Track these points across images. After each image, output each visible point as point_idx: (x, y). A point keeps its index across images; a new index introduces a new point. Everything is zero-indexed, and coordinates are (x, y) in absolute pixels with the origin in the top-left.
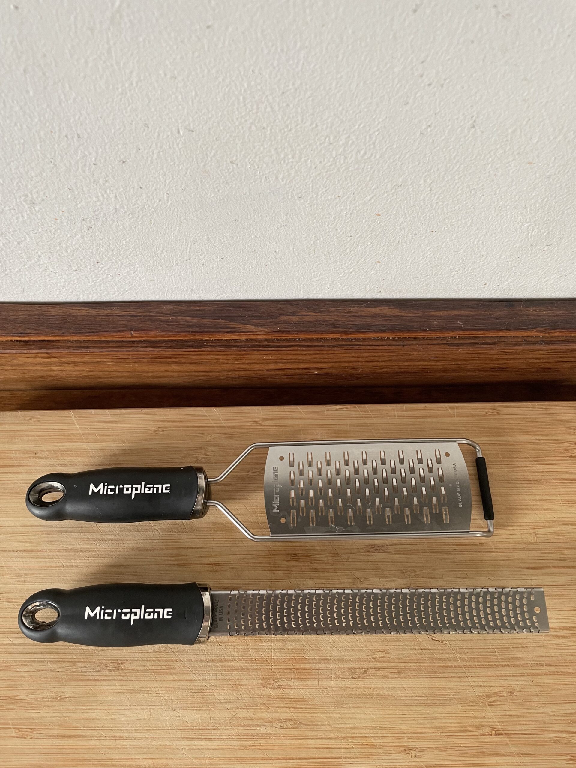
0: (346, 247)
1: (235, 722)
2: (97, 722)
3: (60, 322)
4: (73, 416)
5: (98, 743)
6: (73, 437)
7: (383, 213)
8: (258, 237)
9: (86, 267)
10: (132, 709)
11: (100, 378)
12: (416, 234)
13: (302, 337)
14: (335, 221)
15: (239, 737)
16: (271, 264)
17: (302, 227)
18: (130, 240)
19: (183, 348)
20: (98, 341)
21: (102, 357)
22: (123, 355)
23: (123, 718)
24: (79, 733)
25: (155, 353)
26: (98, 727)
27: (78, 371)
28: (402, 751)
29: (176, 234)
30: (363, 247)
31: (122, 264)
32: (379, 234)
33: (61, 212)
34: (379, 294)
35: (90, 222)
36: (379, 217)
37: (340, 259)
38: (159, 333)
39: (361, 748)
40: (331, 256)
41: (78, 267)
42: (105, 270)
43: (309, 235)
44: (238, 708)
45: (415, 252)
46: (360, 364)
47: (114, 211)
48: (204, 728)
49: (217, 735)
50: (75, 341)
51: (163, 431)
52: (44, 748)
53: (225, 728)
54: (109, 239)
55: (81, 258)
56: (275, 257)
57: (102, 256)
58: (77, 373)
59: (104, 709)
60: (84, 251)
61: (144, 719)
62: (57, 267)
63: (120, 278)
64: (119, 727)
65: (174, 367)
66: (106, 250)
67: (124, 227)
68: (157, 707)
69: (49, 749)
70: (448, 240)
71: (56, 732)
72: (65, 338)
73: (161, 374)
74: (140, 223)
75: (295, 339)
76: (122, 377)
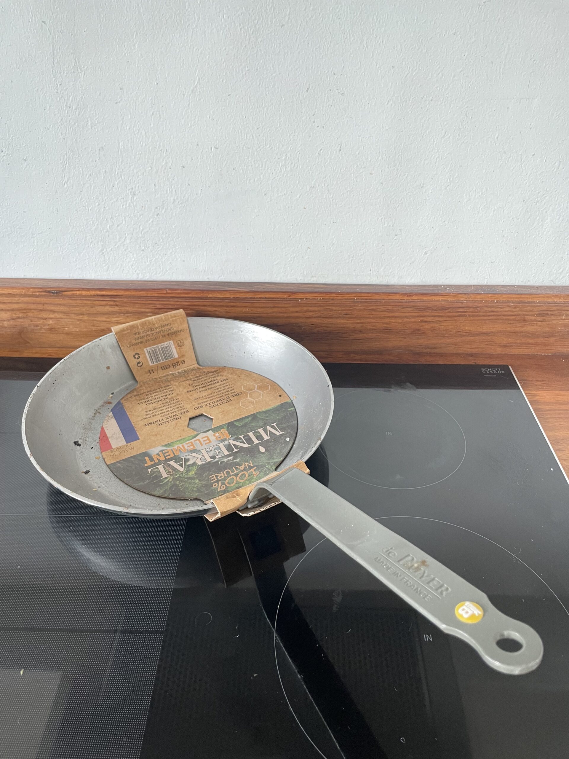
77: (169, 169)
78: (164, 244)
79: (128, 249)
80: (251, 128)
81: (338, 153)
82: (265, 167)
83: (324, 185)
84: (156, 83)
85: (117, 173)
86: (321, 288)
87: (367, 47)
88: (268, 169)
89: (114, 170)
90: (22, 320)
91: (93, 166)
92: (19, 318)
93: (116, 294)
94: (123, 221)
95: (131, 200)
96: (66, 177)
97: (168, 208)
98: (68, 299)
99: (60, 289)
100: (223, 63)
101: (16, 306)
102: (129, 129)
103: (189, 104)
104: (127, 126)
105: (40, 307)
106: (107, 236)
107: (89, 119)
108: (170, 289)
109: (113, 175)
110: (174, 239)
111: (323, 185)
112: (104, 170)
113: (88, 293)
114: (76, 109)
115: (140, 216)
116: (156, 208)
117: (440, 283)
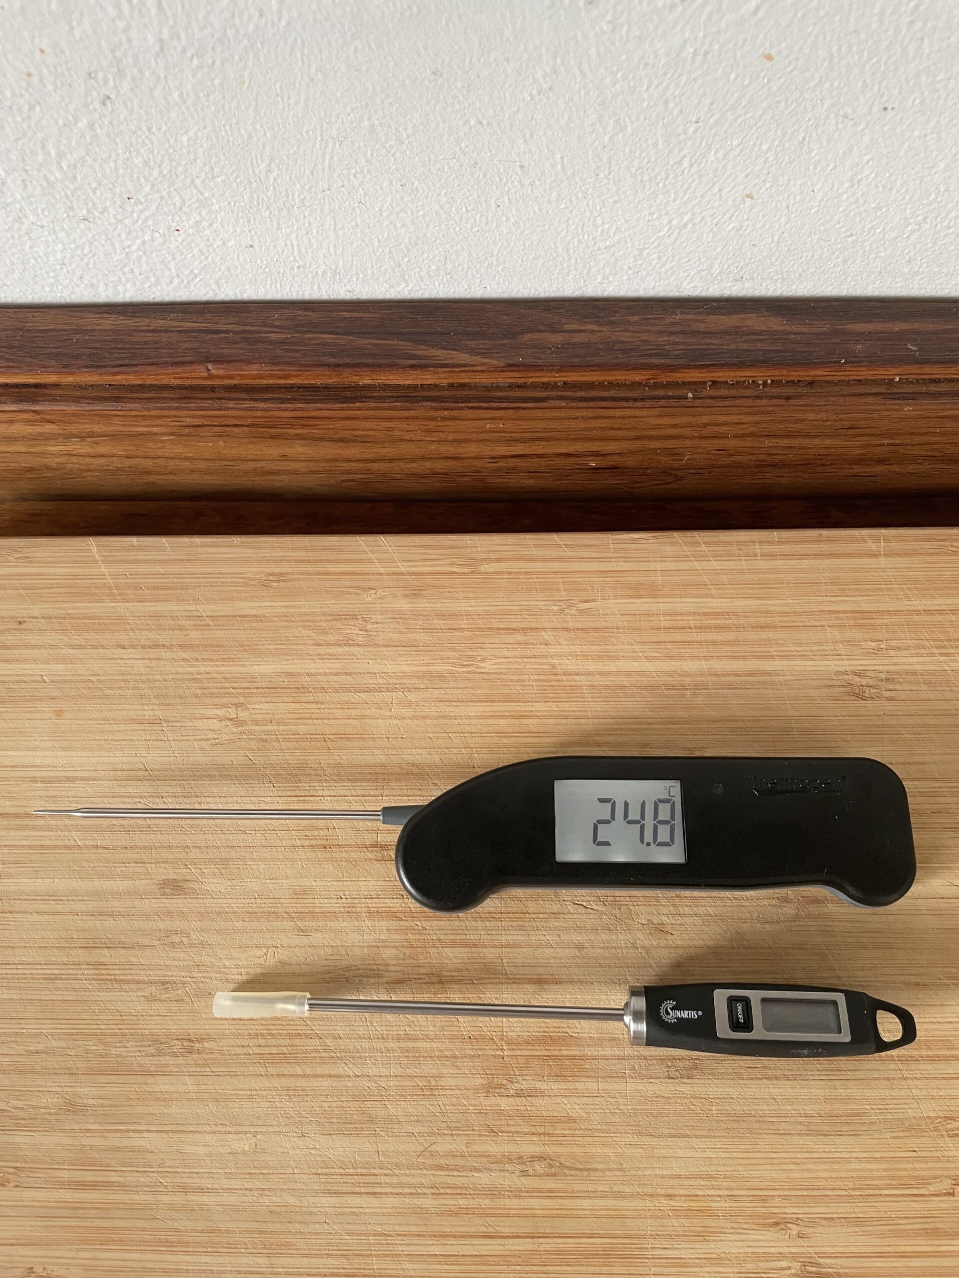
0: (682, 154)
1: (429, 1162)
2: (150, 1156)
3: (59, 344)
4: (94, 550)
5: (150, 1198)
6: (94, 591)
7: (779, 53)
8: (485, 122)
9: (105, 209)
10: (220, 1132)
11: (150, 473)
12: (845, 116)
13: (569, 379)
14: (665, 74)
15: (436, 1191)
16: (510, 201)
17: (587, 93)
18: (196, 134)
19: (314, 401)
20: (140, 385)
21: (148, 422)
22: (193, 417)
23: (200, 1150)
24: (114, 1178)
25: (259, 413)
26: (151, 1166)
27: (102, 456)
28: (770, 1225)
29: (300, 115)
30: (720, 155)
31: (183, 201)
32: (761, 116)
33: (38, 53)
34: (739, 285)
35: (106, 81)
36: (769, 64)
37: (665, 186)
38: (266, 369)
39: (687, 1217)
40: (646, 178)
41: (89, 212)
42: (147, 219)
43: (600, 118)
44: (434, 1134)
45: (835, 167)
46: (688, 443)
47: (157, 48)
48: (364, 1171)
49: (392, 1185)
50: (92, 386)
51: (279, 581)
52: (42, 1207)
53: (408, 1172)
54: (149, 129)
55: (94, 185)
56: (520, 182)
57: (138, 178)
58: (101, 461)
59: (161, 1132)
60: (97, 166)
61: (244, 1152)
62: (43, 211)
63: (180, 239)
64: (194, 1167)
65: (299, 449)
66: (146, 163)
67: (181, 95)
68: (270, 1129)
69: (53, 1208)
70: (916, 133)
71: (66, 1175)
72: (70, 379)
73: (273, 467)
74: (217, 82)
75: (556, 383)
76: (193, 471)
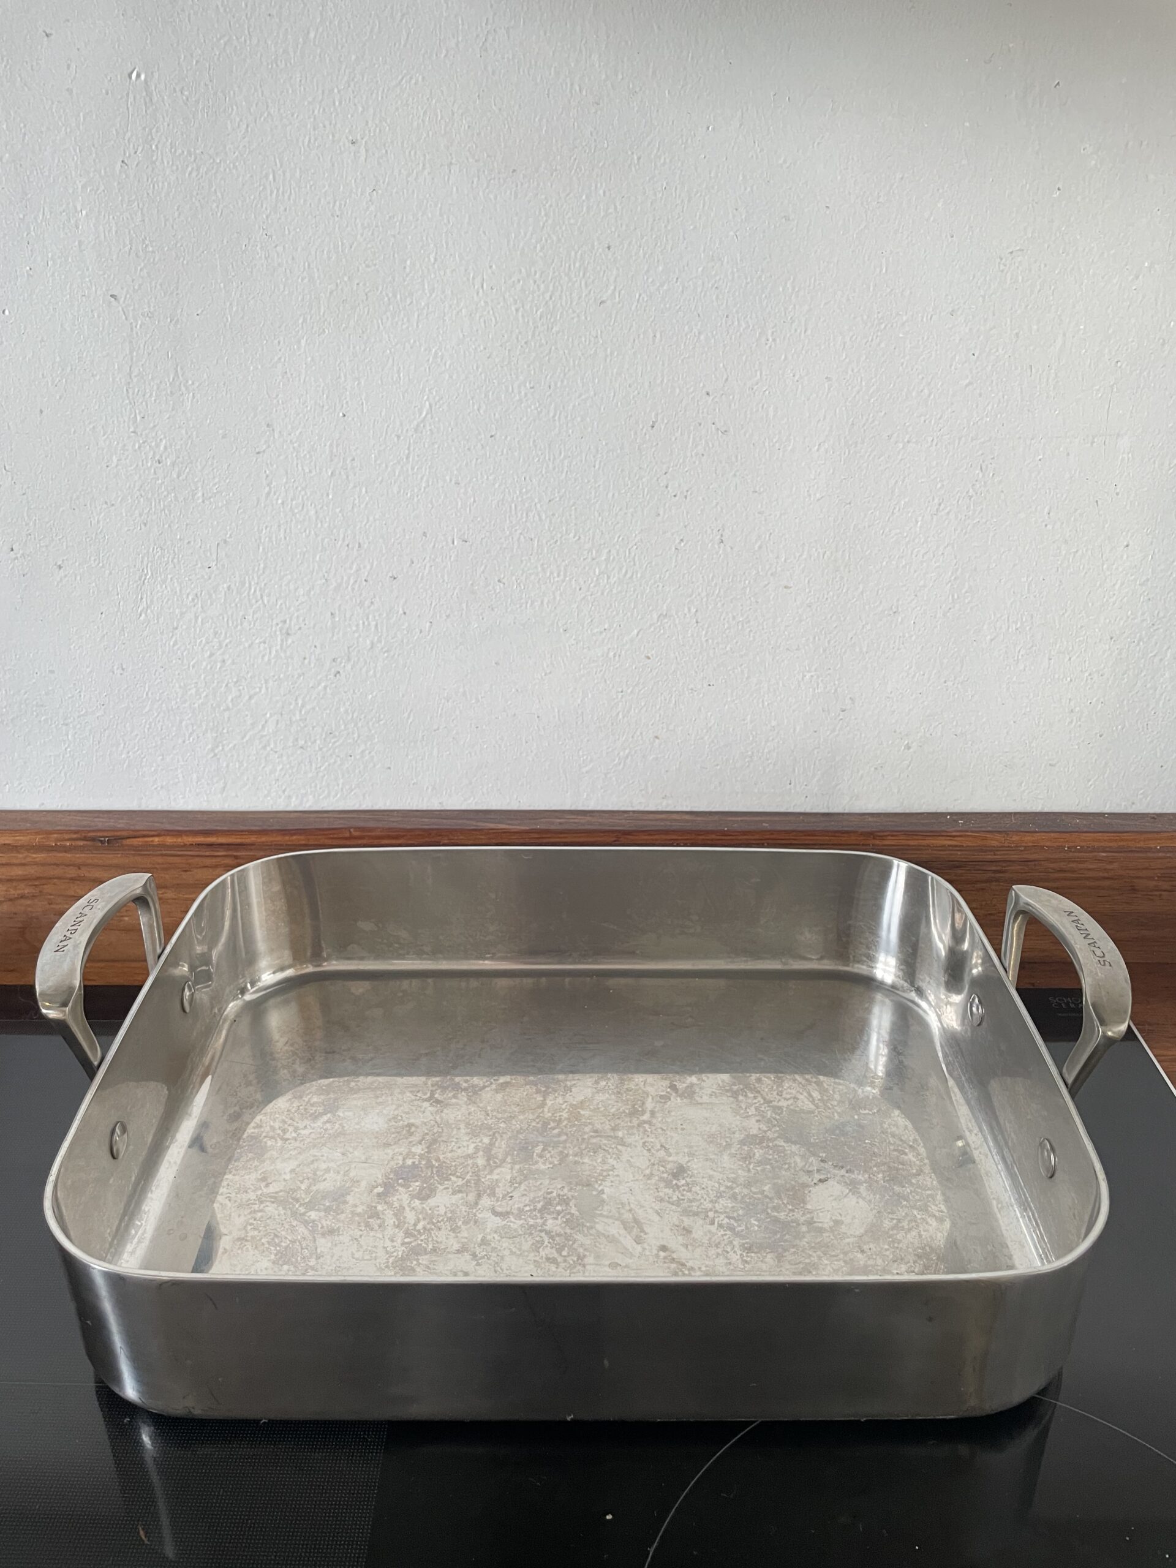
77: (364, 583)
78: (348, 734)
79: (269, 745)
80: (536, 500)
81: (716, 546)
82: (565, 576)
83: (689, 610)
84: (341, 415)
85: (253, 590)
86: (687, 821)
87: (774, 340)
88: (570, 580)
89: (247, 585)
90: (29, 902)
91: (203, 576)
92: (22, 897)
93: (239, 841)
94: (260, 688)
95: (282, 645)
96: (144, 600)
97: (359, 659)
98: (134, 855)
99: (119, 834)
100: (481, 374)
101: (19, 872)
102: (283, 503)
103: (409, 454)
104: (278, 499)
105: (72, 872)
106: (226, 719)
107: (199, 485)
108: (357, 829)
109: (246, 594)
110: (371, 724)
111: (686, 610)
112: (225, 585)
113: (179, 840)
114: (173, 464)
115: (300, 676)
116: (334, 660)
117: (942, 809)
